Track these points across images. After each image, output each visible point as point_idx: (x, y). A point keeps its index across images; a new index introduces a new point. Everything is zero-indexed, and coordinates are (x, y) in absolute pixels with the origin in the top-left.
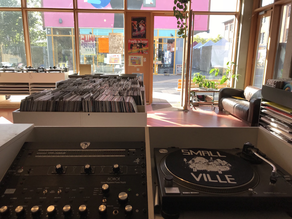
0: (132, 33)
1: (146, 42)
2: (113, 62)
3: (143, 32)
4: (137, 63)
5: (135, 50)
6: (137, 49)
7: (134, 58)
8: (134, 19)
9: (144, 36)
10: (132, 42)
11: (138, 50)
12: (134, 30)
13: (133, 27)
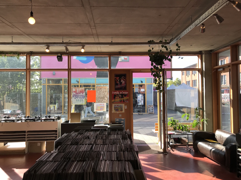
0: (115, 86)
1: (127, 93)
2: (99, 109)
3: (124, 85)
4: (119, 110)
5: (118, 99)
6: (119, 98)
7: (117, 106)
8: (117, 76)
9: (124, 88)
10: (115, 93)
11: (120, 99)
12: (116, 84)
13: (116, 82)
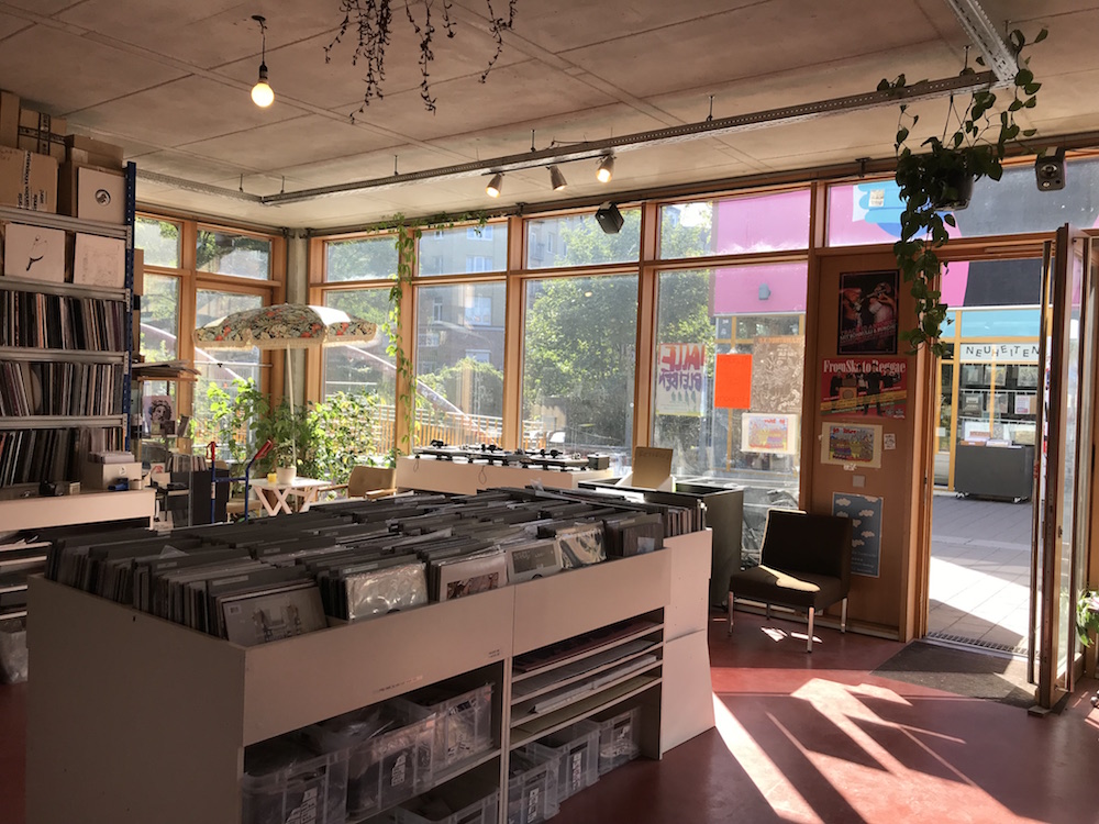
1: (897, 371)
2: (764, 443)
3: (885, 328)
4: (854, 455)
5: (849, 400)
6: (858, 396)
7: (846, 431)
8: (848, 281)
10: (839, 368)
11: (861, 401)
12: (846, 324)
13: (843, 312)
